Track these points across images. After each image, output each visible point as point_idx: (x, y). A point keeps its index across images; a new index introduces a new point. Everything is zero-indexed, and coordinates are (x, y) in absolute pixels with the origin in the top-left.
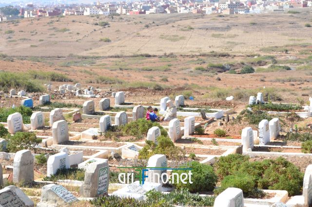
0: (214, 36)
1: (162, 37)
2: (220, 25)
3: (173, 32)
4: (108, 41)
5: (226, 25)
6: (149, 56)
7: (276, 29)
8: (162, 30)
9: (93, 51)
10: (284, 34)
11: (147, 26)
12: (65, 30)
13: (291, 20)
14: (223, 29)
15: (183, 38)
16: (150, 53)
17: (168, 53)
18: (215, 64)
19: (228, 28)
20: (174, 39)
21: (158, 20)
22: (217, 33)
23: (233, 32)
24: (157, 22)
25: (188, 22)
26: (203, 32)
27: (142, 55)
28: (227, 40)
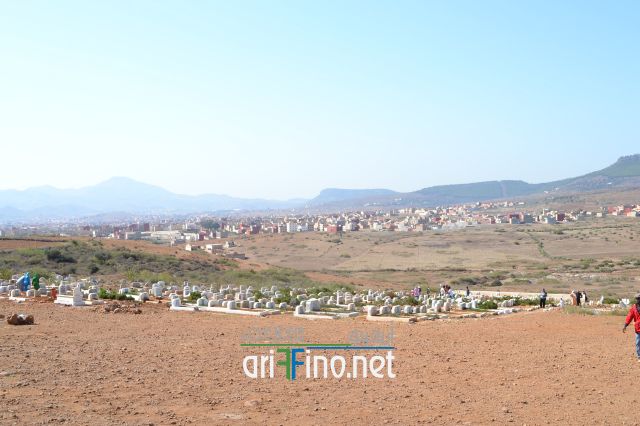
0: (438, 252)
1: (393, 253)
2: (440, 243)
3: (401, 249)
4: (348, 256)
5: (444, 242)
6: (394, 270)
7: (489, 247)
8: (390, 247)
9: (340, 265)
10: (500, 251)
11: (376, 243)
12: (304, 246)
13: (502, 238)
14: (443, 246)
15: (412, 254)
16: (396, 268)
17: (411, 267)
18: (466, 278)
19: (448, 245)
20: (405, 255)
21: (384, 237)
22: (440, 250)
23: (453, 248)
24: (384, 240)
25: (411, 240)
26: (428, 249)
27: (388, 270)
28: (452, 256)
